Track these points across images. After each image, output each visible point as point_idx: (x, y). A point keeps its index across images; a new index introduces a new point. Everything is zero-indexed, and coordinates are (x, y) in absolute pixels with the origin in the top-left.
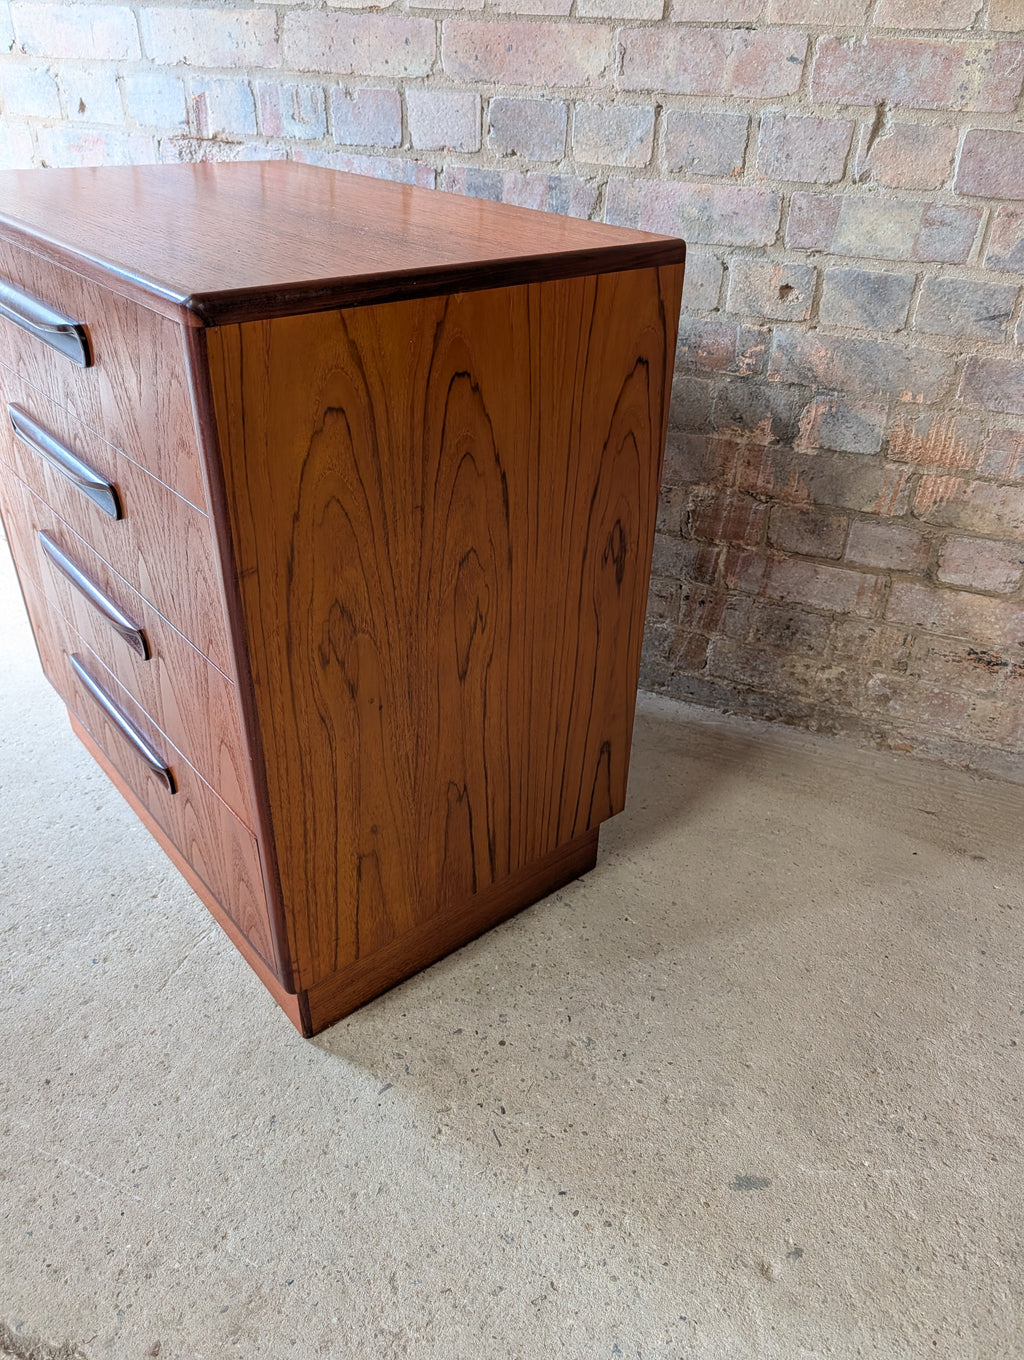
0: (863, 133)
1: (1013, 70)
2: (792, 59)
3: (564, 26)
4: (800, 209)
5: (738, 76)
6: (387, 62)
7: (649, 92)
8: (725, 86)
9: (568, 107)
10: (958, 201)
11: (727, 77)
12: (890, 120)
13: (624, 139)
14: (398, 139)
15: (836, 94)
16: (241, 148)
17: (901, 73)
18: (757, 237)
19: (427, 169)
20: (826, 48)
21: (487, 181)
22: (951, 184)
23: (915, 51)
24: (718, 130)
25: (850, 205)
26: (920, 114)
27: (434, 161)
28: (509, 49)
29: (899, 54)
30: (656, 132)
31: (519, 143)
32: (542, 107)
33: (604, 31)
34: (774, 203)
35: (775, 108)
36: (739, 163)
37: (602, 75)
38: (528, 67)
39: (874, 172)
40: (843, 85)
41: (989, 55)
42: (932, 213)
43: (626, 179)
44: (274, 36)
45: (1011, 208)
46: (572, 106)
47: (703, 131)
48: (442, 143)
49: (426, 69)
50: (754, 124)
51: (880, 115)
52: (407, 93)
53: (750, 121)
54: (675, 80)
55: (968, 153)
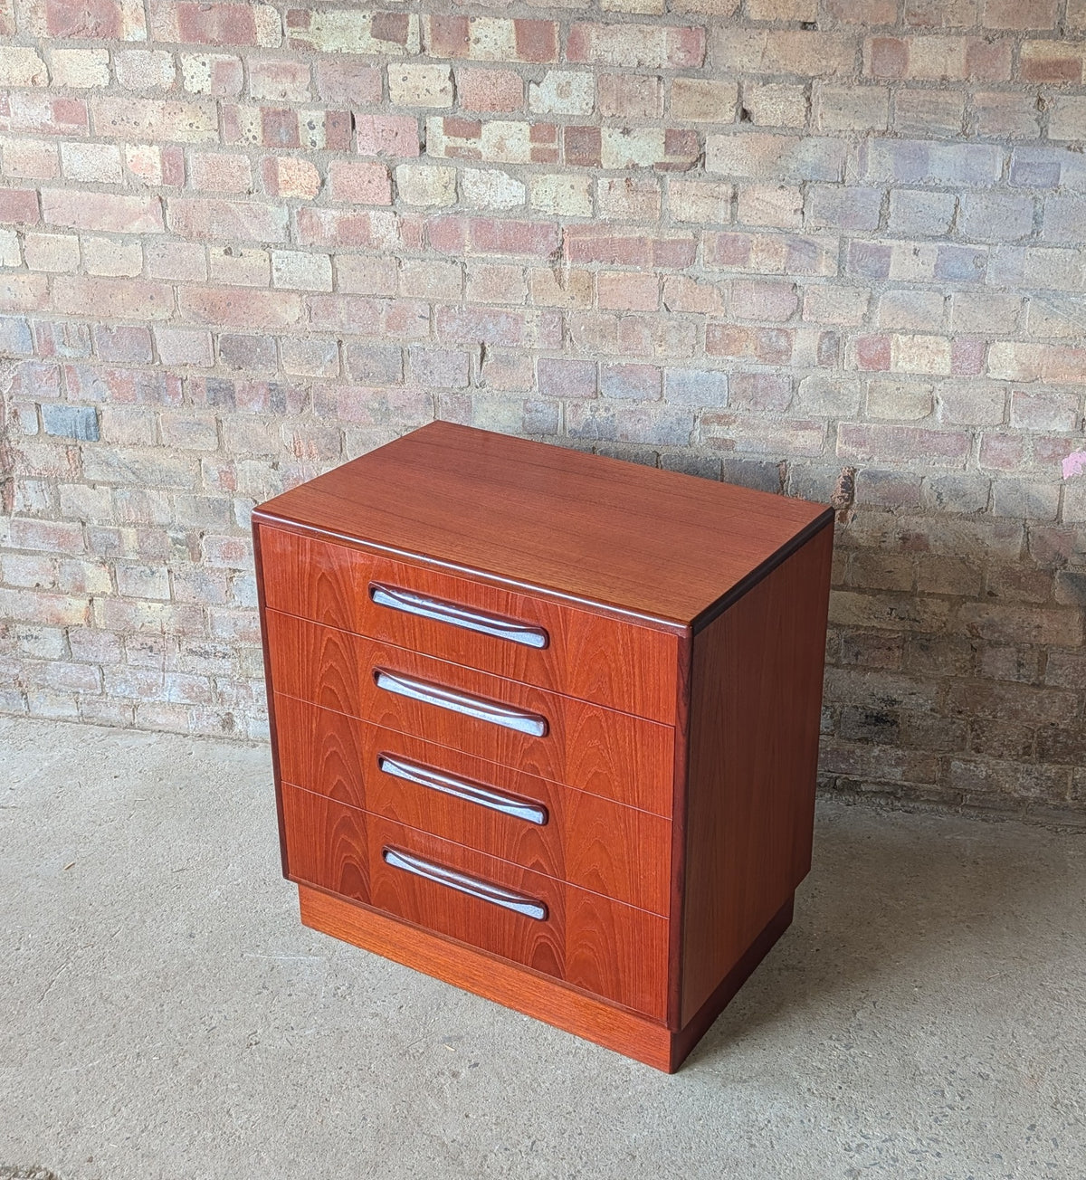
0: (476, 359)
1: (555, 327)
2: (422, 317)
3: (267, 293)
4: (446, 403)
5: (389, 325)
6: (137, 310)
7: (332, 333)
8: (382, 331)
9: (276, 341)
10: (543, 398)
11: (382, 326)
12: (489, 351)
13: (319, 361)
14: (150, 358)
15: (453, 337)
16: (20, 363)
17: (490, 326)
18: (422, 420)
19: (176, 379)
20: (441, 311)
21: (222, 385)
22: (536, 389)
23: (496, 315)
24: (383, 356)
25: (478, 401)
26: (507, 349)
27: (180, 373)
28: (229, 304)
29: (486, 316)
30: (340, 357)
31: (243, 362)
32: (257, 340)
33: (295, 297)
34: (428, 400)
35: (417, 344)
36: (400, 376)
37: (297, 322)
38: (244, 316)
39: (487, 382)
40: (456, 333)
41: (539, 318)
42: (529, 405)
43: (324, 385)
44: (46, 291)
45: (575, 402)
46: (279, 340)
47: (372, 357)
48: (185, 361)
49: (168, 314)
50: (406, 353)
51: (483, 349)
52: (155, 329)
53: (402, 352)
54: (348, 327)
55: (541, 372)
